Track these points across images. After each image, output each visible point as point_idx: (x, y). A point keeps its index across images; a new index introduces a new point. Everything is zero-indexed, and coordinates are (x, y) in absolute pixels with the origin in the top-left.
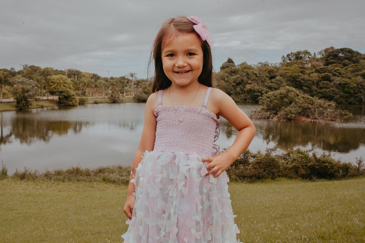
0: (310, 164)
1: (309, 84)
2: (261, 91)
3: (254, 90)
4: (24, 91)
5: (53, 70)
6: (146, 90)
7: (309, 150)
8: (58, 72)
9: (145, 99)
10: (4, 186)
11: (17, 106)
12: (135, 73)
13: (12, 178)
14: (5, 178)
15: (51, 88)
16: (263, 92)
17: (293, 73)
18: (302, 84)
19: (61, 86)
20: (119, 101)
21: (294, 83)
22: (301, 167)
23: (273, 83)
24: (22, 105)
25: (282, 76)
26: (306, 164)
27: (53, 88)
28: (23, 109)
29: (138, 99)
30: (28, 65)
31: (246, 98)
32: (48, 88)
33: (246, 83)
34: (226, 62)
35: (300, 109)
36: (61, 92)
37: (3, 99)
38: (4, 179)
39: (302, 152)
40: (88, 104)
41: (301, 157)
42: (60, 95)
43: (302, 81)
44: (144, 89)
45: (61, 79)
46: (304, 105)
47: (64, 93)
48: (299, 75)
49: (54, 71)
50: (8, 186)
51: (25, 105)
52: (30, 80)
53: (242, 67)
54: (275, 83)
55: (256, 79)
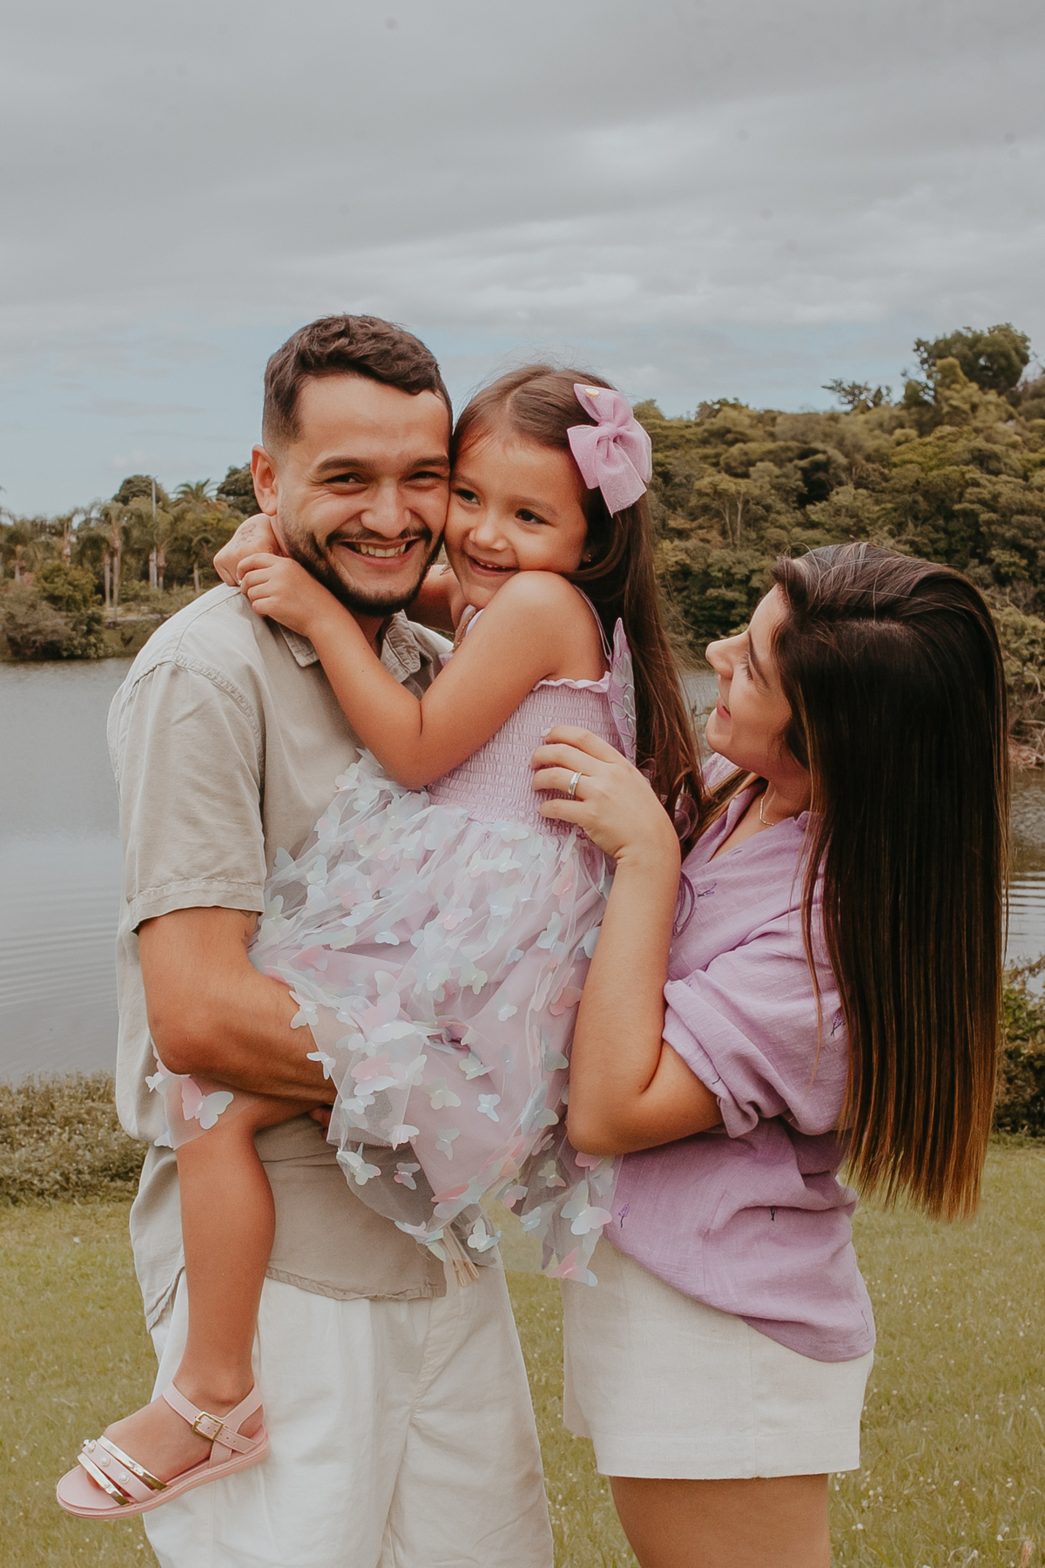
1: (1026, 530)
2: (748, 578)
3: (706, 573)
16: (755, 582)
17: (931, 469)
18: (984, 529)
21: (937, 529)
23: (813, 525)
25: (866, 488)
29: (12, 640)
43: (985, 516)
44: (46, 579)
48: (968, 476)
54: (829, 531)
55: (715, 504)
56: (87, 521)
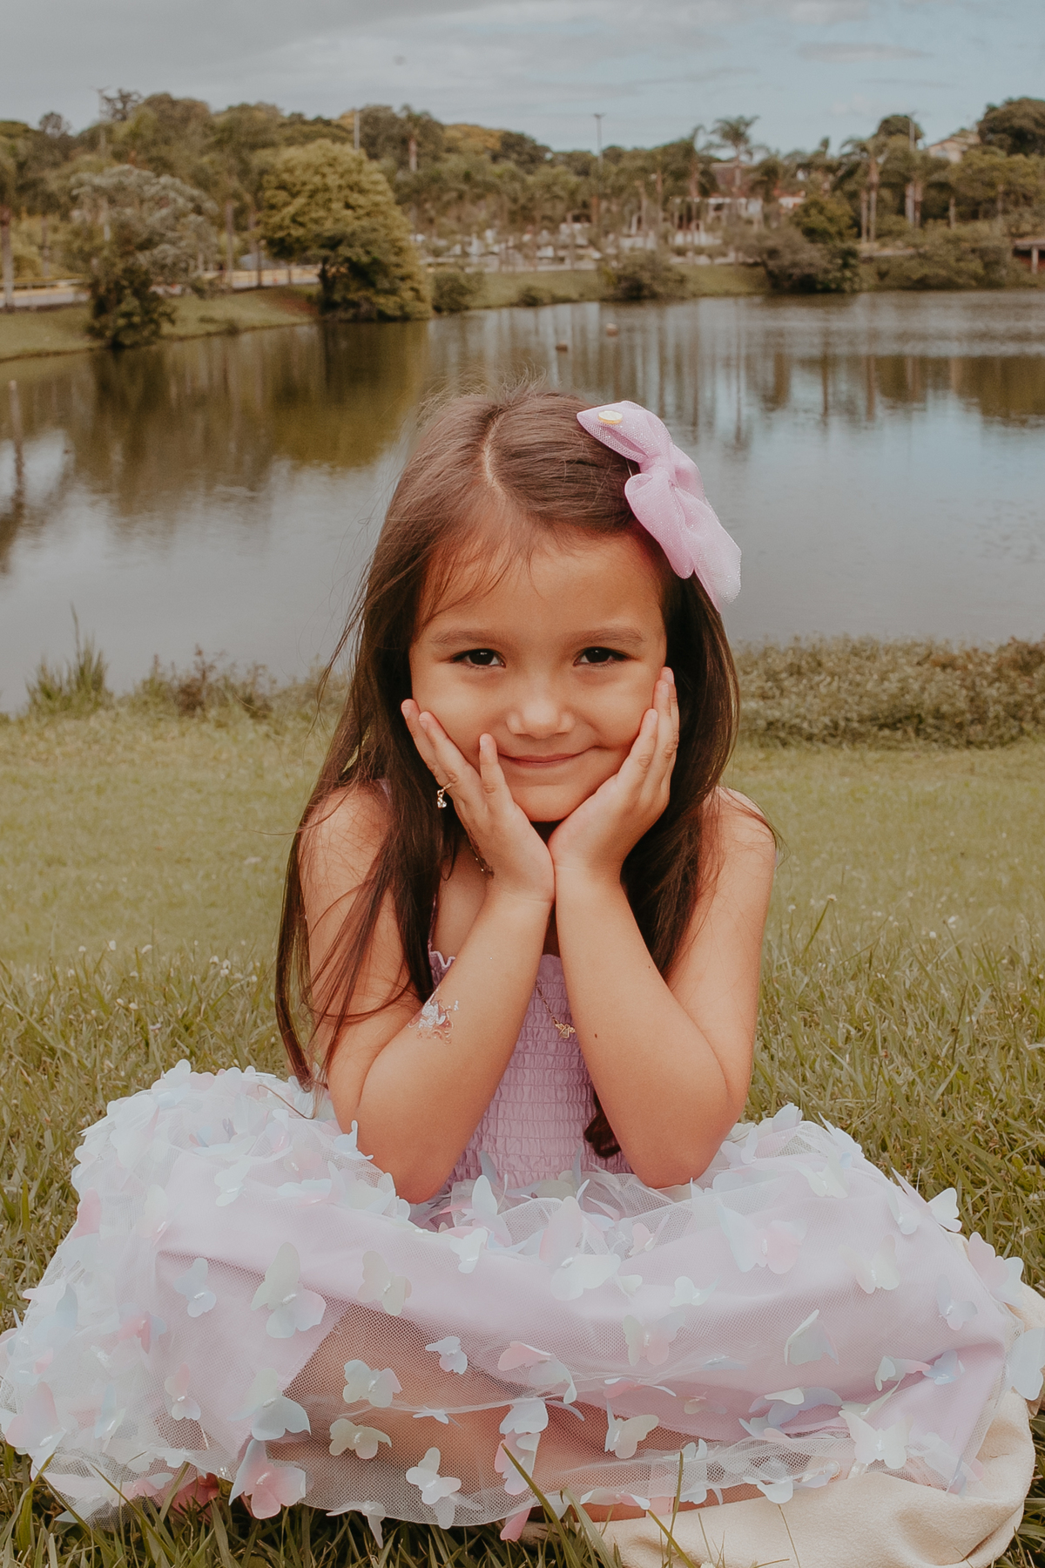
4: (128, 241)
5: (280, 121)
6: (818, 221)
8: (306, 129)
9: (812, 271)
10: (96, 747)
11: (97, 325)
12: (748, 115)
13: (133, 705)
14: (98, 705)
15: (276, 219)
19: (329, 210)
20: (660, 289)
24: (121, 322)
27: (287, 222)
28: (127, 342)
29: (770, 273)
30: (135, 97)
32: (258, 223)
36: (333, 243)
37: (16, 288)
38: (94, 711)
40: (488, 307)
42: (325, 260)
45: (330, 165)
47: (351, 246)
49: (283, 125)
50: (119, 749)
51: (136, 319)
52: (158, 176)
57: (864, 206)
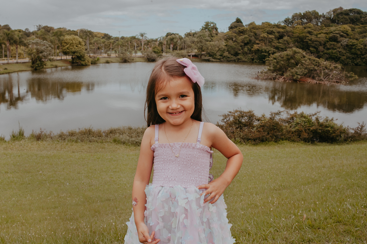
0: (313, 128)
1: (316, 45)
2: (269, 51)
3: (262, 50)
4: (39, 52)
5: (66, 31)
6: (156, 50)
7: (312, 114)
8: (71, 32)
11: (32, 66)
12: (145, 33)
15: (64, 48)
16: (270, 52)
17: (301, 34)
18: (309, 44)
19: (73, 47)
20: (129, 61)
21: (301, 44)
22: (304, 131)
23: (280, 43)
24: (37, 65)
25: (289, 37)
26: (309, 128)
27: (66, 49)
28: (38, 69)
29: (148, 58)
30: (42, 26)
31: (254, 58)
32: (61, 49)
33: (253, 43)
34: (235, 22)
35: (306, 70)
36: (74, 53)
37: (18, 59)
38: (21, 140)
39: (305, 116)
40: (100, 63)
41: (304, 121)
42: (72, 55)
43: (309, 42)
44: (154, 48)
45: (74, 39)
46: (310, 67)
47: (77, 53)
48: (307, 35)
49: (67, 31)
51: (39, 65)
52: (44, 40)
53: (250, 27)
54: (283, 44)
55: (264, 39)
56: (161, 39)
57: (164, 47)
